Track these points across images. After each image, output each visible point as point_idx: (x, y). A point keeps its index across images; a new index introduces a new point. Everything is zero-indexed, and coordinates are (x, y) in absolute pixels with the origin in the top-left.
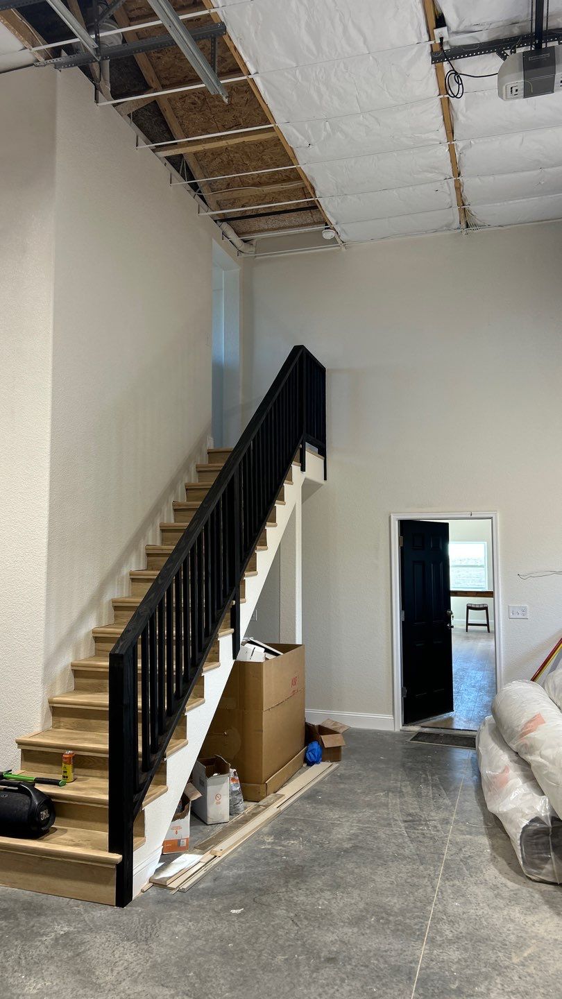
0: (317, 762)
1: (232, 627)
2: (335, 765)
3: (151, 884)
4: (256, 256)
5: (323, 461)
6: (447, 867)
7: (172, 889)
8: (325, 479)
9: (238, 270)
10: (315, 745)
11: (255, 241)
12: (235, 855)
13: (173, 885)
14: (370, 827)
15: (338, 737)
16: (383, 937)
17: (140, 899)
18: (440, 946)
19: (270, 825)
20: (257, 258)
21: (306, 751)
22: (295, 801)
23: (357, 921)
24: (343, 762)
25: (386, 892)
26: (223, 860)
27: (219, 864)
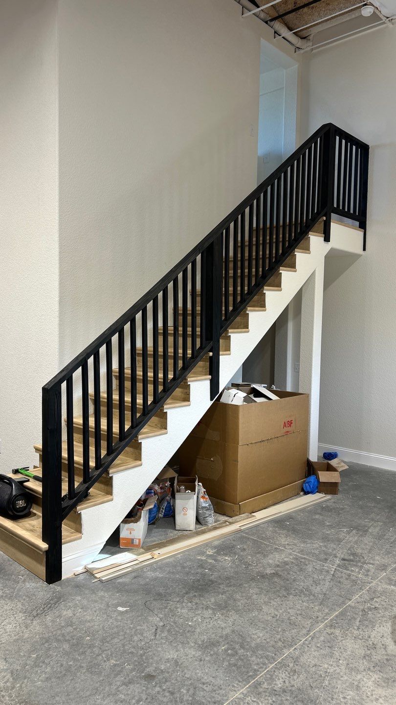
0: (312, 492)
1: (210, 375)
2: (329, 497)
3: (85, 570)
4: (312, 50)
5: (362, 234)
6: (342, 614)
7: (96, 578)
8: (364, 249)
9: (297, 66)
10: (312, 479)
11: (312, 35)
12: (171, 560)
13: (98, 575)
14: (305, 558)
15: (336, 474)
16: (216, 667)
17: (68, 580)
18: (259, 694)
19: (223, 540)
20: (314, 51)
21: (304, 481)
22: (263, 523)
23: (208, 646)
24: (339, 496)
25: (260, 624)
26: (156, 562)
27: (151, 564)
